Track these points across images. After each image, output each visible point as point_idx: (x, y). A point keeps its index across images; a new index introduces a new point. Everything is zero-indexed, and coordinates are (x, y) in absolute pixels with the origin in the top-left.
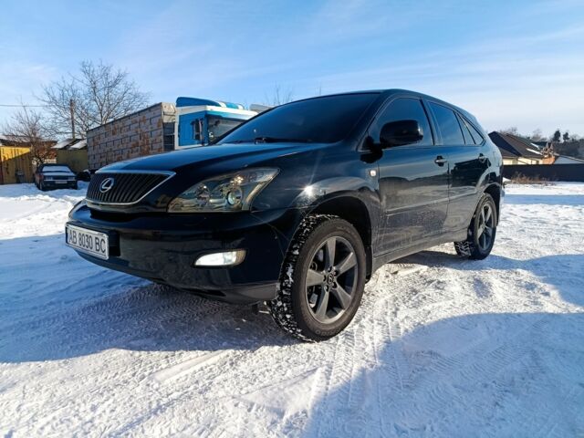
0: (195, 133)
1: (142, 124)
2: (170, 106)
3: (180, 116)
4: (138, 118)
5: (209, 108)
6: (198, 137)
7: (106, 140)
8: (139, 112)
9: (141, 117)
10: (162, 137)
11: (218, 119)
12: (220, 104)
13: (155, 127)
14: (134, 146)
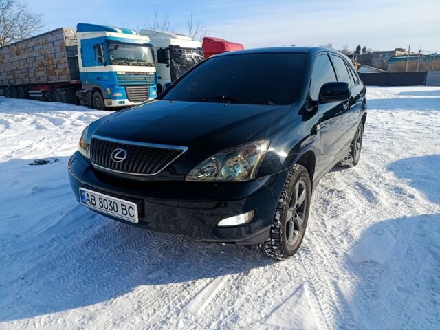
0: (98, 56)
1: (45, 46)
2: (71, 31)
3: (82, 40)
4: (40, 41)
5: (109, 34)
6: (100, 60)
7: (11, 59)
8: (41, 35)
9: (44, 40)
10: (66, 59)
11: (117, 43)
12: (116, 29)
13: (58, 49)
14: (39, 66)
